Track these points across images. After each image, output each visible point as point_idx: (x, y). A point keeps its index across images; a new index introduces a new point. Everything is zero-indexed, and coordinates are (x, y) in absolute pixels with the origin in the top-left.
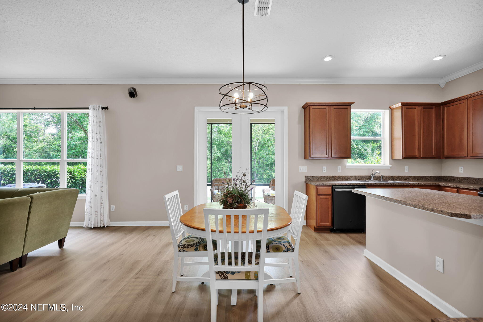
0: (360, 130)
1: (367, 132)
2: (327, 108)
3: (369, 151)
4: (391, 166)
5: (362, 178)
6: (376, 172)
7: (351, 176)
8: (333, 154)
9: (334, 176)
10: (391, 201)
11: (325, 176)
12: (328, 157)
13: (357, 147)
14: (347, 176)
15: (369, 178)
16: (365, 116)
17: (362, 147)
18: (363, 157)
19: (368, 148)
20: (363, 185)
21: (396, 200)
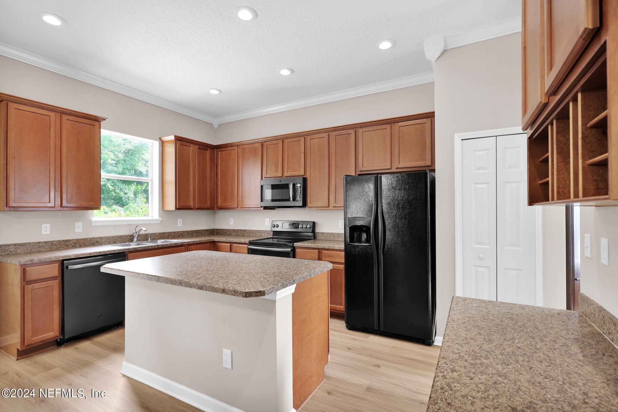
0: (118, 166)
1: (128, 170)
2: (52, 114)
3: (130, 196)
4: (162, 220)
5: (119, 239)
6: (142, 229)
7: (101, 238)
8: (66, 200)
9: (67, 241)
10: (167, 283)
11: (46, 242)
12: (53, 206)
13: (113, 188)
14: (93, 238)
15: (130, 238)
16: (126, 147)
17: (121, 189)
18: (121, 203)
19: (129, 191)
20: (121, 252)
21: (175, 280)
